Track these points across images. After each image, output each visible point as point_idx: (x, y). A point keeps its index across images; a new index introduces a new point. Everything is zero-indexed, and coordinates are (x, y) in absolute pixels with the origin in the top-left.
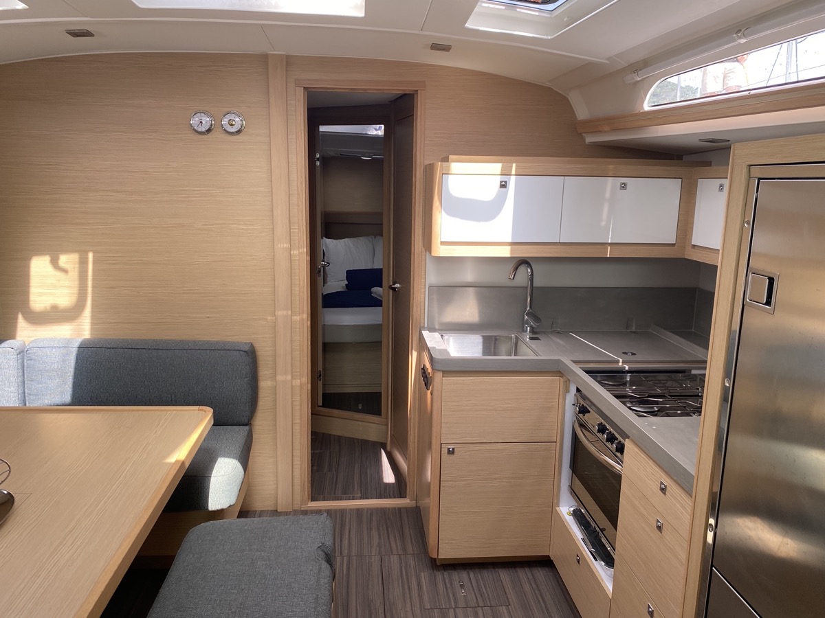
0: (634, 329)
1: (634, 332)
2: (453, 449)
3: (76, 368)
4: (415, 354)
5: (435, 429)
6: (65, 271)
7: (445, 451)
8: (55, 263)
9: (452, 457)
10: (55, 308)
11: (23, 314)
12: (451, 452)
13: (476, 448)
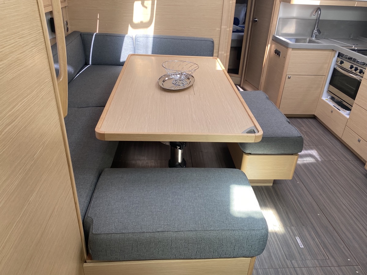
0: (351, 38)
1: (352, 39)
2: (290, 77)
3: (153, 45)
4: (269, 45)
5: (285, 70)
6: (146, 8)
7: (287, 77)
8: (143, 4)
9: (289, 79)
10: (142, 22)
11: (130, 25)
12: (289, 78)
13: (298, 77)
